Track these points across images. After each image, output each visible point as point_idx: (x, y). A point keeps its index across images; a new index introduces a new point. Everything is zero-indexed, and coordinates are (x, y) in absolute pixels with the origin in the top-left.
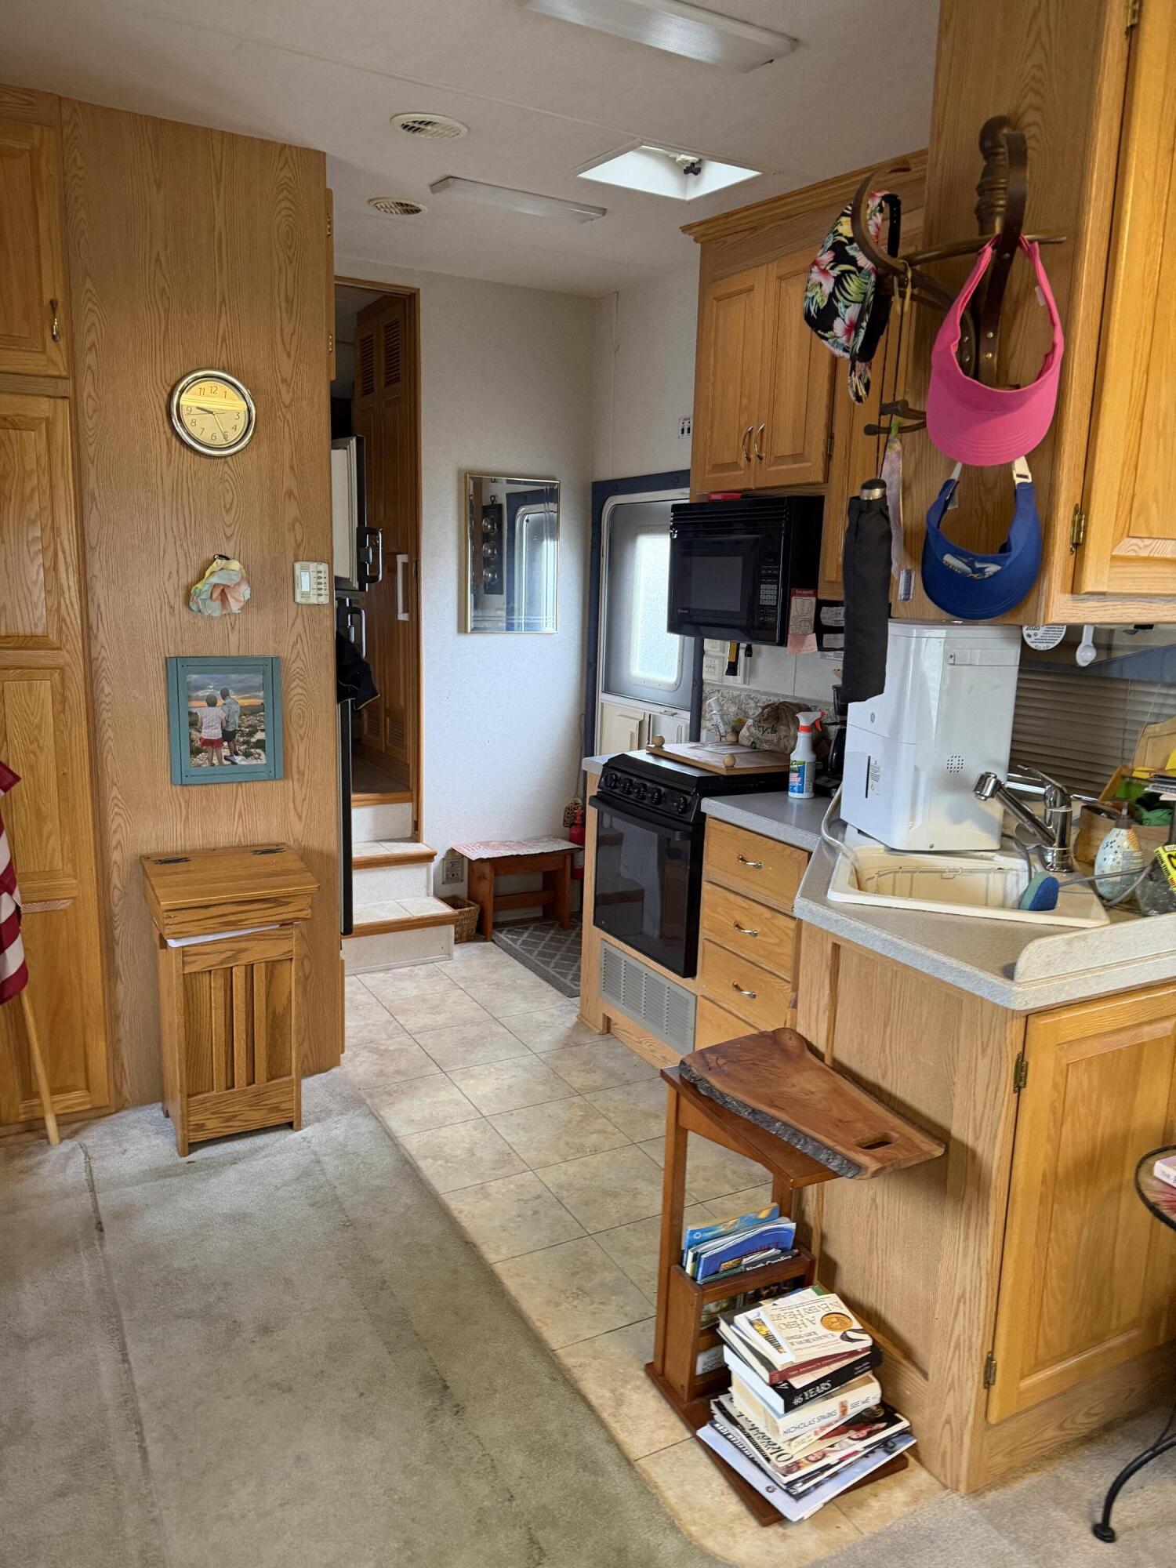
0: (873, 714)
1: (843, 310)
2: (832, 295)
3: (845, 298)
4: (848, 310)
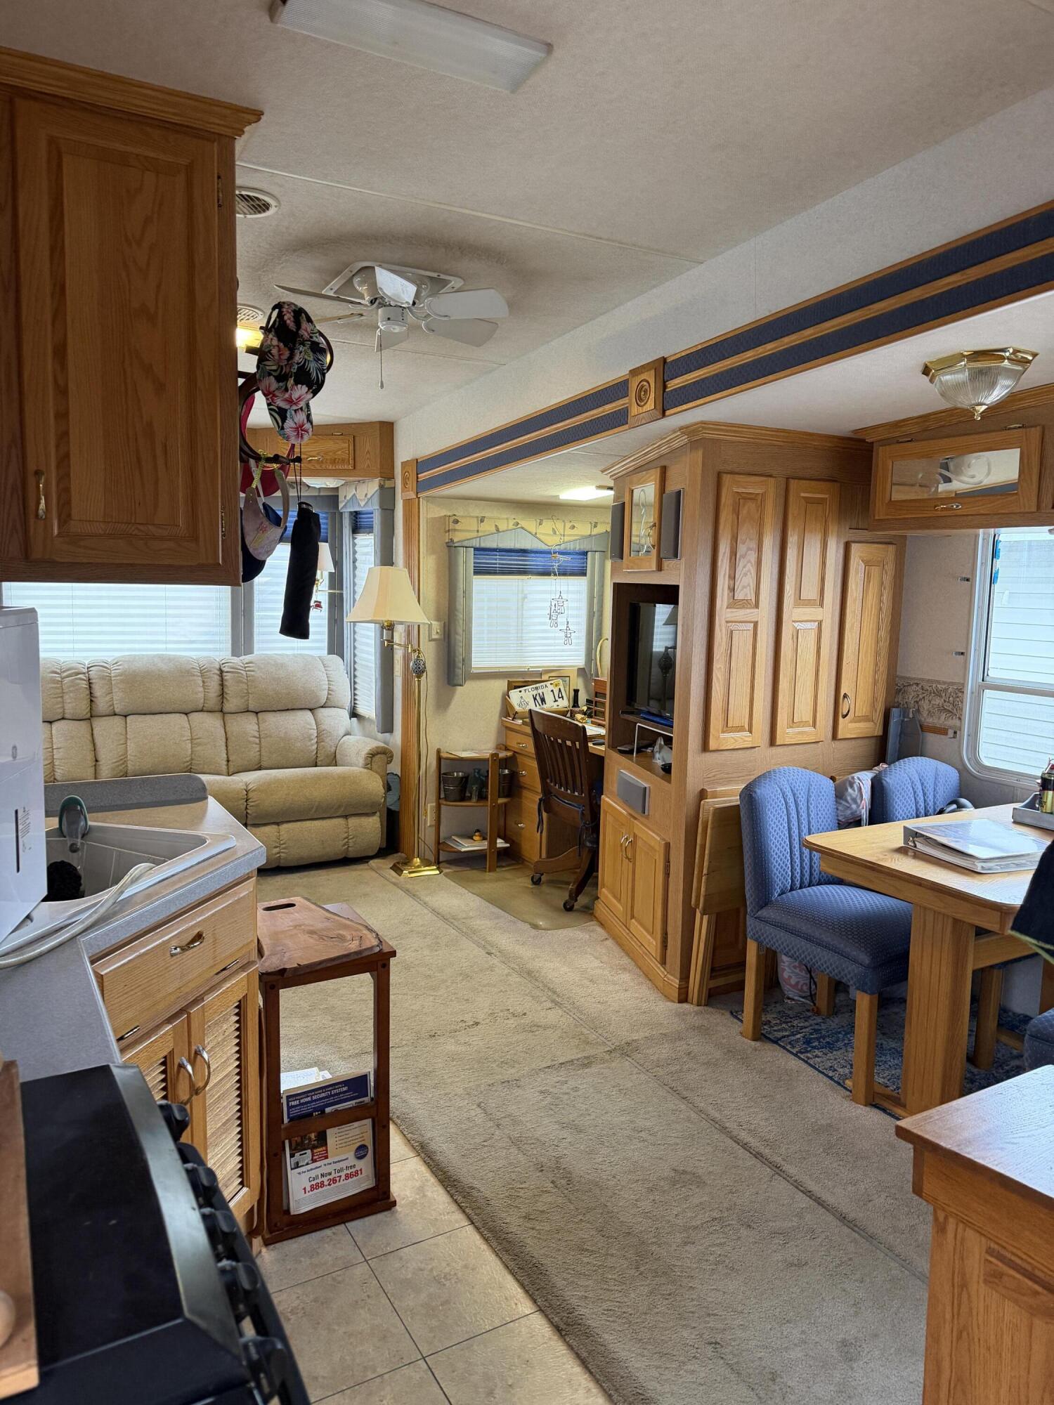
0: (15, 747)
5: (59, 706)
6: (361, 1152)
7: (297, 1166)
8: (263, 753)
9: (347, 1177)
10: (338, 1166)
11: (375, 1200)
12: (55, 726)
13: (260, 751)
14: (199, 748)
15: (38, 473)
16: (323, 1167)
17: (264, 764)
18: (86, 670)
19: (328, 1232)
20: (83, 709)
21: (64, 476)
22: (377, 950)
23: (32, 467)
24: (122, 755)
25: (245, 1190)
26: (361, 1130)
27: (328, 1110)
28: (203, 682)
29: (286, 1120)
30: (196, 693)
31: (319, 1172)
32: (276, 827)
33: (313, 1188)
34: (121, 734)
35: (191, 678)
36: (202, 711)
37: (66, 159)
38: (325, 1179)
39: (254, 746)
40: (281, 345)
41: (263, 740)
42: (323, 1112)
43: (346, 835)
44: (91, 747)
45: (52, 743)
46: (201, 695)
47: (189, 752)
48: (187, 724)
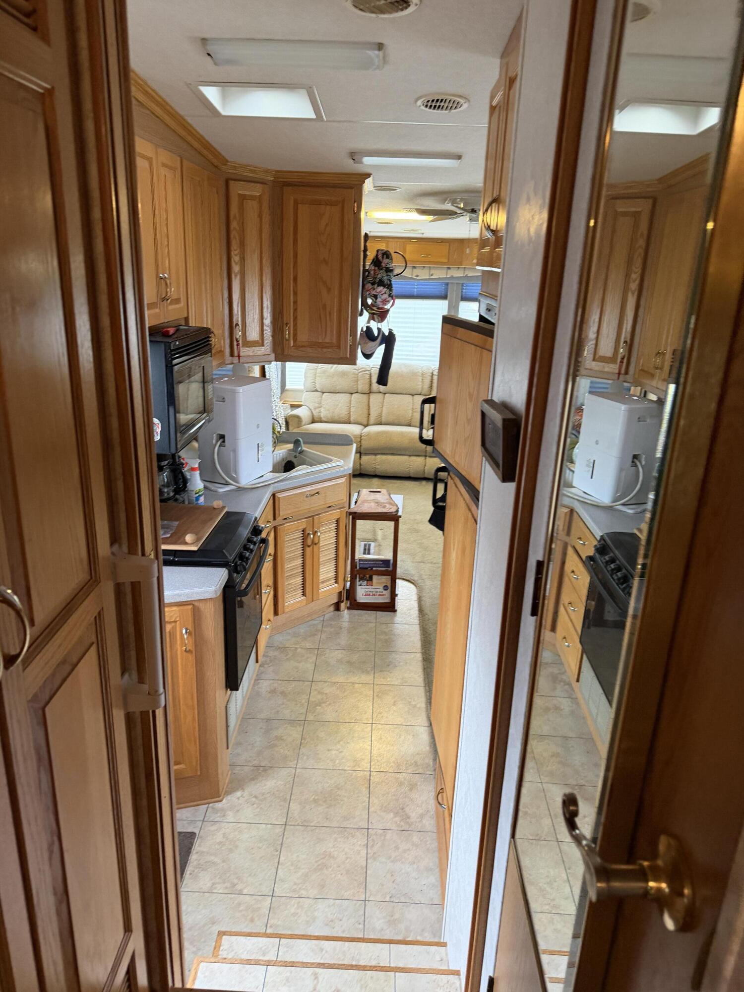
5: (355, 387)
6: (385, 588)
7: (361, 585)
9: (380, 595)
10: (376, 590)
11: (389, 607)
12: (354, 395)
14: (415, 414)
15: (287, 324)
16: (370, 589)
18: (369, 369)
19: (369, 612)
20: (366, 389)
21: (295, 325)
22: (394, 514)
23: (285, 322)
24: (379, 413)
25: (336, 585)
26: (386, 580)
27: (374, 569)
28: (422, 379)
29: (358, 568)
30: (418, 385)
31: (369, 590)
33: (366, 595)
35: (416, 377)
36: (420, 394)
37: (300, 206)
38: (371, 593)
40: (376, 268)
42: (372, 569)
44: (367, 407)
45: (350, 404)
46: (420, 386)
47: (410, 415)
48: (411, 401)
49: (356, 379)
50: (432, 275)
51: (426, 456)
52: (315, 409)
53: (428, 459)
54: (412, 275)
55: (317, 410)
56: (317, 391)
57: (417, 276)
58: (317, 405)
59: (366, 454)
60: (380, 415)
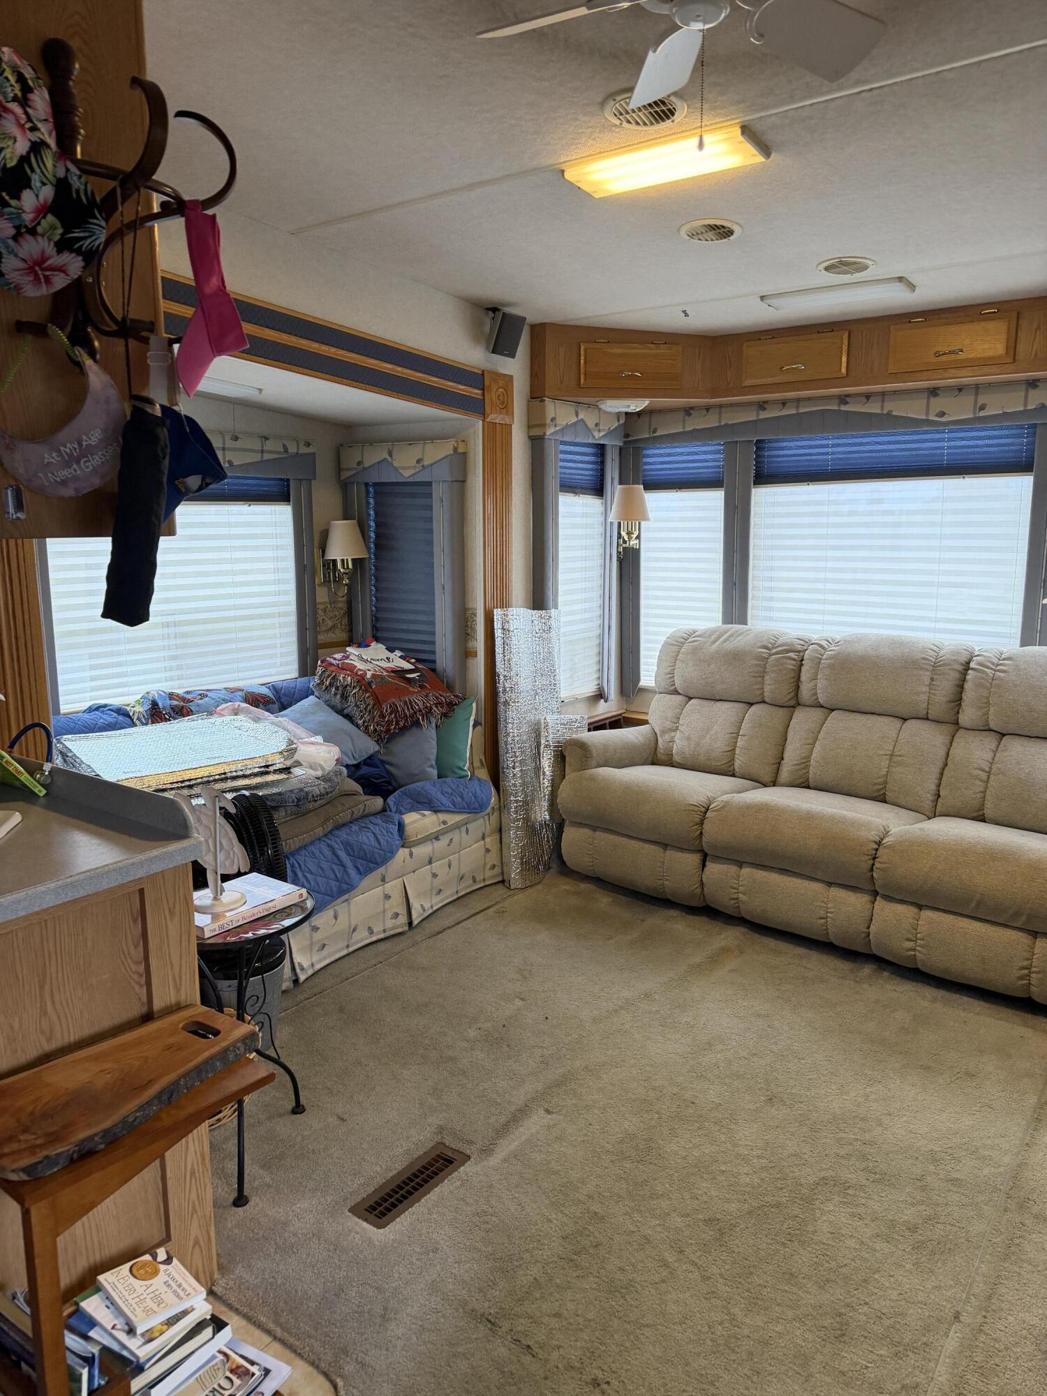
1: (38, 184)
2: (24, 159)
3: (42, 172)
4: (44, 188)
5: (757, 687)
8: (988, 797)
12: (751, 708)
13: (984, 792)
14: (898, 769)
17: (988, 812)
20: (784, 694)
24: (804, 758)
28: (932, 679)
30: (917, 694)
32: (916, 910)
34: (812, 732)
35: (915, 672)
36: (922, 718)
39: (978, 782)
41: (992, 777)
43: (1026, 963)
45: (740, 728)
46: (924, 697)
47: (884, 771)
48: (893, 734)
49: (762, 669)
50: (982, 408)
51: (875, 894)
52: (663, 732)
53: (880, 903)
54: (927, 414)
55: (667, 737)
56: (676, 692)
57: (942, 414)
58: (668, 724)
59: (718, 859)
60: (805, 762)
